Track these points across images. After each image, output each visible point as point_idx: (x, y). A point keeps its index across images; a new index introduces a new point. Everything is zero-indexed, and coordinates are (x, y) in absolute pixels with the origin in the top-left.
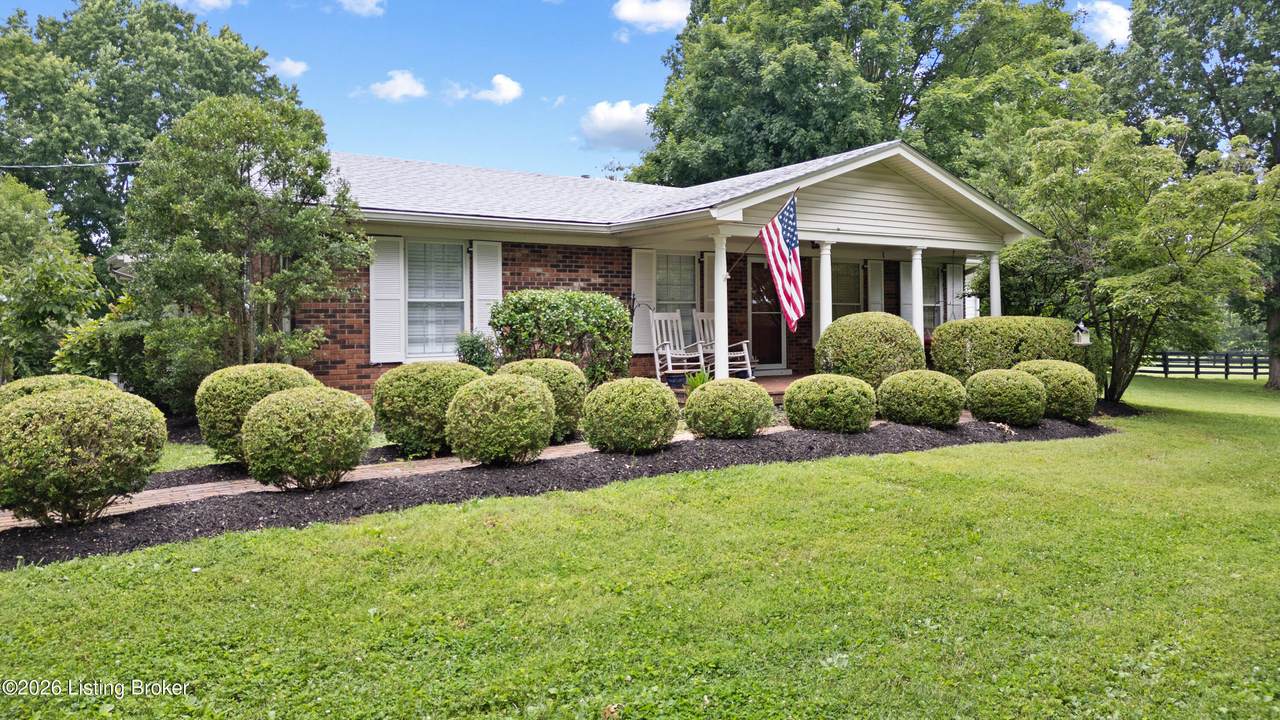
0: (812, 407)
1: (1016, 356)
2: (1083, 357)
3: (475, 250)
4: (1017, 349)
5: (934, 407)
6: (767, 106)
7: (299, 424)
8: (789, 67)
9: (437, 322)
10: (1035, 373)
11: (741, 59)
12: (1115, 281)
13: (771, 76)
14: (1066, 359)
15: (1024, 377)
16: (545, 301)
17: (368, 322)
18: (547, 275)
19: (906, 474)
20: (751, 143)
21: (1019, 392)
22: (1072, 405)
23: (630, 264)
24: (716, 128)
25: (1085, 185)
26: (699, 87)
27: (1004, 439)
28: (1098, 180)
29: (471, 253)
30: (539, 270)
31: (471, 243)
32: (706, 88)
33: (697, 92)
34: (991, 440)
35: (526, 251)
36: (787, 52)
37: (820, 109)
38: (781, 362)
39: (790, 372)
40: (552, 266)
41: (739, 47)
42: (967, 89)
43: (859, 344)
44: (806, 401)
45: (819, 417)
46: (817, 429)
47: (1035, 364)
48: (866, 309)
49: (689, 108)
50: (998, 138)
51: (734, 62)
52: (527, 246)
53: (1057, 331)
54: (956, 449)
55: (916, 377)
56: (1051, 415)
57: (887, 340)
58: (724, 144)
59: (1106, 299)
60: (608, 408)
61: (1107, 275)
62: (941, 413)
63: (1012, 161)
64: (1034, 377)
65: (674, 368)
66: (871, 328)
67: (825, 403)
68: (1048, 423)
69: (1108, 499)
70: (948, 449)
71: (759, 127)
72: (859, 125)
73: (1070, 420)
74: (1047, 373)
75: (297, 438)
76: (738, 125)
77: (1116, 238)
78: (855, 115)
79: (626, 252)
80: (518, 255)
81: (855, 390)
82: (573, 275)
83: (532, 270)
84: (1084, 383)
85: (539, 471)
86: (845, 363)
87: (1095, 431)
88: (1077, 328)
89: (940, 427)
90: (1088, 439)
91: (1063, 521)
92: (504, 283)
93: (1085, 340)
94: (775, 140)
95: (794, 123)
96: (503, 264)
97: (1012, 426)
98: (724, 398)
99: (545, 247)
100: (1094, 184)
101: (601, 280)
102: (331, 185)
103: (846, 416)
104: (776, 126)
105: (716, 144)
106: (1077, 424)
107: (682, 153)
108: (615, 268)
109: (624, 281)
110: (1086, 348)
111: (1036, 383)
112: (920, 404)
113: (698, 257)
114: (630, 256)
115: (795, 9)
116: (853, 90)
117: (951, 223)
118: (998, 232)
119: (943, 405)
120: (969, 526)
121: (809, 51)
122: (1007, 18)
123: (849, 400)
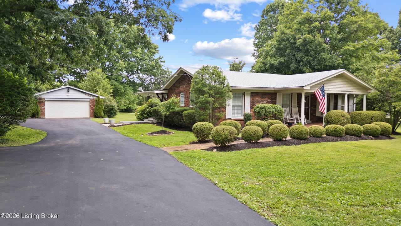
0: (332, 131)
1: (372, 120)
2: (387, 121)
3: (245, 94)
4: (372, 119)
5: (357, 132)
6: (297, 50)
7: (254, 132)
8: (305, 40)
9: (237, 110)
10: (378, 125)
11: (290, 38)
12: (397, 103)
13: (299, 43)
14: (383, 121)
15: (375, 126)
16: (267, 107)
17: (225, 110)
18: (259, 99)
19: (356, 145)
20: (292, 59)
21: (375, 129)
22: (386, 132)
23: (276, 96)
24: (282, 55)
25: (390, 80)
26: (278, 44)
27: (372, 139)
28: (394, 79)
29: (244, 95)
30: (258, 98)
31: (244, 93)
32: (280, 45)
33: (277, 46)
34: (369, 139)
35: (255, 94)
36: (304, 36)
37: (312, 51)
38: (308, 119)
39: (311, 122)
40: (260, 97)
41: (290, 34)
42: (354, 47)
43: (336, 117)
44: (331, 130)
45: (333, 134)
46: (333, 136)
47: (378, 123)
48: (337, 109)
49: (274, 50)
50: (364, 63)
51: (288, 38)
52: (256, 93)
53: (382, 115)
54: (363, 141)
55: (352, 125)
56: (382, 134)
57: (343, 117)
58: (284, 60)
59: (395, 108)
60: (296, 131)
61: (395, 102)
62: (358, 133)
63: (368, 69)
64: (378, 126)
65: (289, 121)
66: (339, 114)
67: (335, 131)
68: (381, 136)
69: (397, 151)
70: (361, 141)
71: (294, 55)
72: (324, 56)
73: (385, 136)
74: (381, 125)
75: (254, 134)
76: (288, 55)
77: (397, 93)
78: (322, 54)
79: (276, 93)
80: (253, 95)
81: (341, 128)
82: (264, 99)
83: (256, 98)
84: (389, 128)
85: (287, 142)
86: (332, 121)
87: (391, 138)
88: (387, 114)
89: (358, 136)
90: (390, 140)
91: (390, 154)
92: (251, 101)
93: (389, 117)
94: (299, 59)
95: (304, 55)
96: (251, 97)
97: (373, 137)
98: (317, 129)
99: (259, 93)
100: (392, 80)
101: (270, 100)
102: (226, 83)
103: (339, 133)
104: (300, 55)
105: (282, 59)
106: (387, 136)
107: (272, 62)
108: (273, 97)
109: (275, 100)
110: (388, 119)
111: (378, 127)
112: (353, 131)
113: (291, 94)
114: (276, 94)
115: (306, 24)
116: (322, 47)
117: (354, 87)
118: (366, 89)
119: (359, 132)
120: (373, 154)
121: (310, 37)
122: (366, 26)
123: (340, 130)
